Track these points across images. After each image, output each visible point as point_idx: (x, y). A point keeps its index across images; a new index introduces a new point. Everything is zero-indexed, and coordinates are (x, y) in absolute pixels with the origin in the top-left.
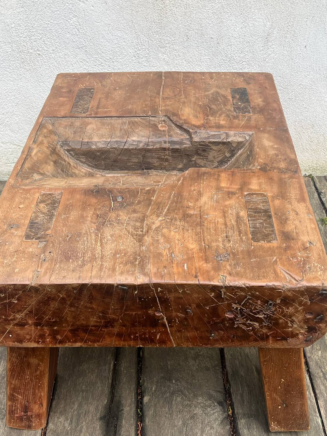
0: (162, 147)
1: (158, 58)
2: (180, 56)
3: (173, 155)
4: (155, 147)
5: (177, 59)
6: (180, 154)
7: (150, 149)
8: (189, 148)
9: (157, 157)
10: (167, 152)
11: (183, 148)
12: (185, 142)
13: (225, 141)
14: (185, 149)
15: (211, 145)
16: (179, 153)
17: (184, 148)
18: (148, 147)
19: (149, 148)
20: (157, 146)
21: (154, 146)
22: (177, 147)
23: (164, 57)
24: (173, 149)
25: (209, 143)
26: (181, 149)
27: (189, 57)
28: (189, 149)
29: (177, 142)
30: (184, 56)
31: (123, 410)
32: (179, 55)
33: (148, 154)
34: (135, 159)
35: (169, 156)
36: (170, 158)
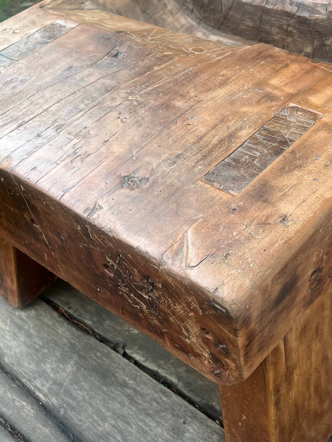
0: (285, 10)
3: (300, 27)
4: (275, 8)
6: (309, 29)
7: (269, 9)
8: (323, 21)
9: (277, 25)
10: (292, 21)
11: (313, 18)
12: (319, 9)
14: (316, 22)
16: (307, 27)
17: (315, 20)
18: (267, 6)
20: (278, 6)
21: (274, 6)
22: (306, 14)
24: (299, 17)
26: (310, 20)
28: (321, 23)
29: (307, 6)
33: (266, 18)
34: (249, 21)
35: (294, 27)
36: (295, 31)
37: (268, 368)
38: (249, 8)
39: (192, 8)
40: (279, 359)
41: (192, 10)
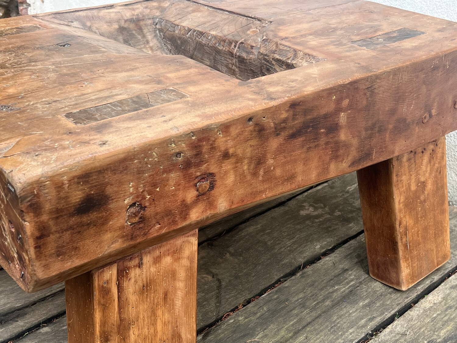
0: (230, 51)
1: (415, 5)
2: (442, 8)
3: (240, 66)
4: (224, 49)
5: (437, 11)
7: (220, 50)
8: (254, 60)
9: (225, 64)
10: (235, 61)
12: (253, 51)
13: (290, 61)
15: (274, 64)
16: (245, 66)
17: (250, 60)
19: (220, 48)
22: (244, 55)
23: (422, 5)
24: (240, 57)
25: (273, 59)
26: (247, 60)
27: (453, 12)
28: (254, 63)
30: (447, 9)
31: (17, 321)
32: (440, 6)
33: (218, 57)
34: (207, 60)
35: (236, 66)
36: (237, 70)
37: (95, 307)
38: (207, 49)
39: (170, 48)
40: (110, 304)
41: (171, 49)
